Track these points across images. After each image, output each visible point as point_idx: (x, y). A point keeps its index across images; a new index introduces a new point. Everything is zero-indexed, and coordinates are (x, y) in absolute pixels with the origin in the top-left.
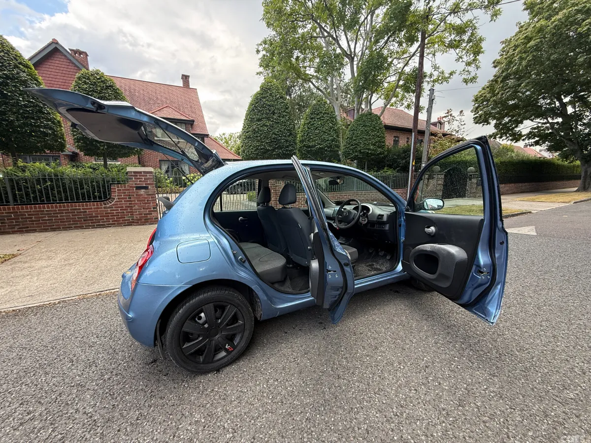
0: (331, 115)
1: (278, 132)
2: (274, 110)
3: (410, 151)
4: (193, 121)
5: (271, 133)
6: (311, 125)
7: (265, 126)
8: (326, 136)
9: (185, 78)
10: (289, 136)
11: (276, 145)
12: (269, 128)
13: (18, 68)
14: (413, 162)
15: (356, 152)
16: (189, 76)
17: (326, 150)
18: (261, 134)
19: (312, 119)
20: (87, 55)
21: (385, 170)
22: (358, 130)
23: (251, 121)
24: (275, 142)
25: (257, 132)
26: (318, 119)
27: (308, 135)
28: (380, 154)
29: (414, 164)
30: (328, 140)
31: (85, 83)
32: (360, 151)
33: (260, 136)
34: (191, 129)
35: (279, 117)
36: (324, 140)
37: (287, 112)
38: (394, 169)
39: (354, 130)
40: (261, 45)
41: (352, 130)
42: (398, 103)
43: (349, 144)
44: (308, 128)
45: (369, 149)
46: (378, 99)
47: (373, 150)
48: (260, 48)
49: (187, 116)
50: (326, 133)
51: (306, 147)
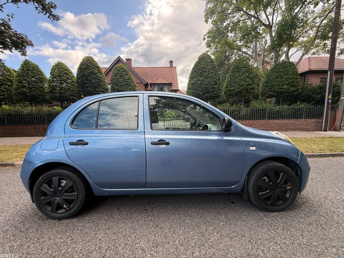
0: (248, 68)
1: (207, 83)
2: (205, 70)
3: (326, 87)
4: (172, 83)
5: (203, 84)
6: (233, 76)
7: (199, 80)
8: (243, 83)
9: (171, 62)
10: (215, 85)
11: (206, 91)
12: (202, 81)
13: (94, 68)
14: (329, 95)
15: (271, 91)
16: (173, 61)
17: (243, 92)
18: (196, 85)
19: (233, 72)
20: (131, 60)
21: (298, 104)
22: (273, 76)
23: (191, 78)
24: (205, 89)
25: (195, 84)
26: (237, 72)
27: (230, 83)
28: (294, 91)
29: (330, 97)
30: (244, 85)
31: (116, 71)
32: (274, 90)
33: (196, 87)
34: (170, 87)
35: (208, 74)
36: (242, 85)
37: (214, 70)
38: (309, 103)
39: (270, 76)
40: (206, 35)
41: (268, 77)
42: (321, 51)
43: (265, 86)
44: (231, 79)
45: (282, 89)
46: (297, 51)
47: (286, 89)
48: (206, 37)
49: (169, 81)
50: (243, 80)
51: (229, 91)
